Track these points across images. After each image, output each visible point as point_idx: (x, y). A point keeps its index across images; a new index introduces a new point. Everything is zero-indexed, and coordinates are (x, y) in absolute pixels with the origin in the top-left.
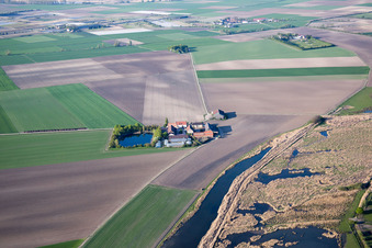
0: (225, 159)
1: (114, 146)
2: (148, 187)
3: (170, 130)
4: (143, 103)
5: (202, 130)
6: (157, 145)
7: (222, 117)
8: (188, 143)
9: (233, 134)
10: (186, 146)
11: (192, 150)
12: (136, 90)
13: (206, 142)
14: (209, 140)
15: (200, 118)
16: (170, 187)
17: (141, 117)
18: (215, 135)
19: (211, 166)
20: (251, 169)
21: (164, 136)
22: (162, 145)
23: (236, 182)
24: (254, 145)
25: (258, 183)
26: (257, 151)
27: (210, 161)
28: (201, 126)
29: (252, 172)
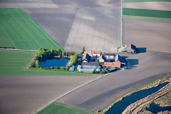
0: (126, 87)
1: (34, 66)
2: (53, 104)
3: (84, 57)
4: (69, 32)
5: (112, 61)
6: (71, 69)
7: (133, 51)
8: (98, 70)
9: (138, 67)
10: (95, 72)
11: (99, 76)
12: (66, 20)
13: (113, 71)
14: (116, 69)
15: (113, 50)
16: (71, 107)
17: (64, 44)
18: (122, 66)
19: (112, 93)
20: (146, 99)
21: (78, 62)
22: (75, 69)
23: (129, 108)
24: (154, 78)
25: (148, 112)
26: (155, 84)
27: (112, 88)
28: (112, 57)
29: (145, 102)
